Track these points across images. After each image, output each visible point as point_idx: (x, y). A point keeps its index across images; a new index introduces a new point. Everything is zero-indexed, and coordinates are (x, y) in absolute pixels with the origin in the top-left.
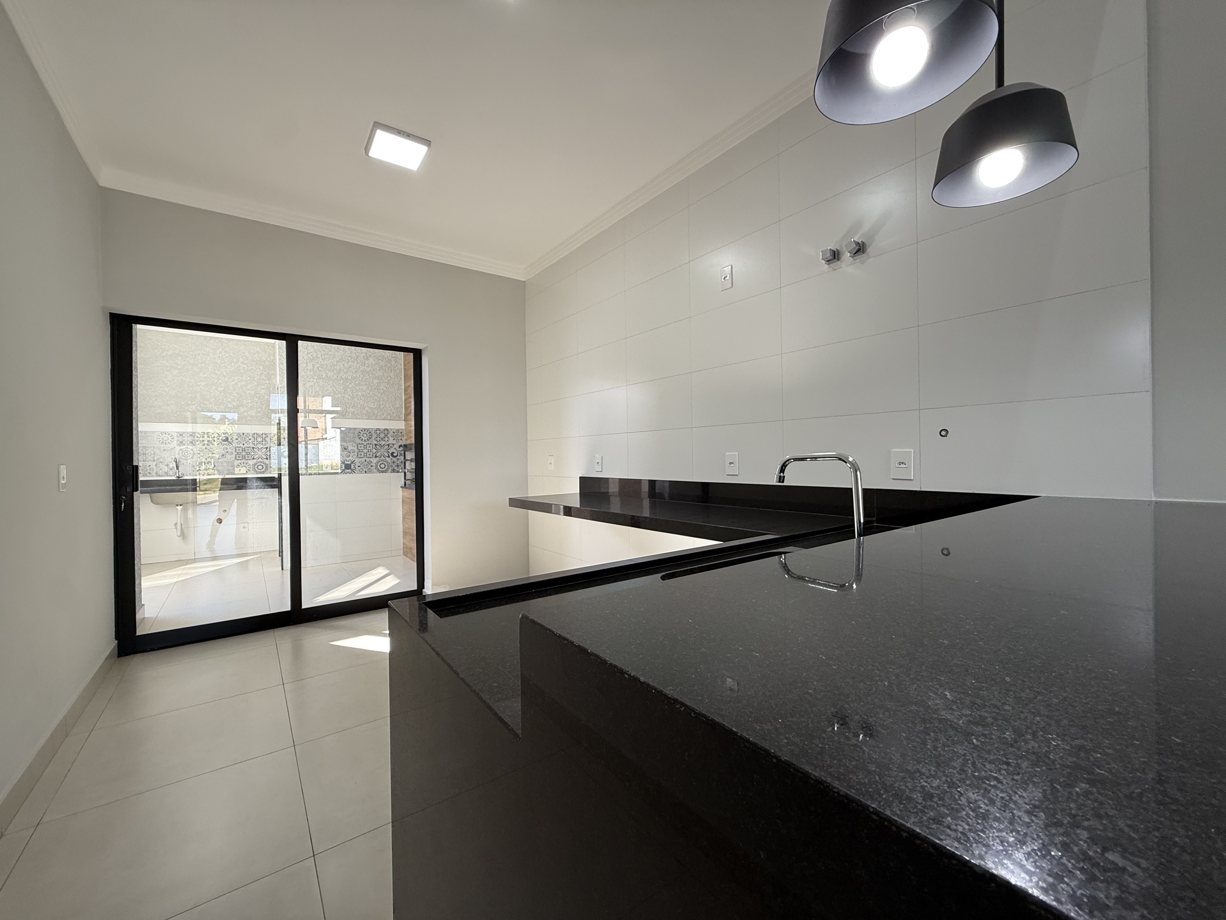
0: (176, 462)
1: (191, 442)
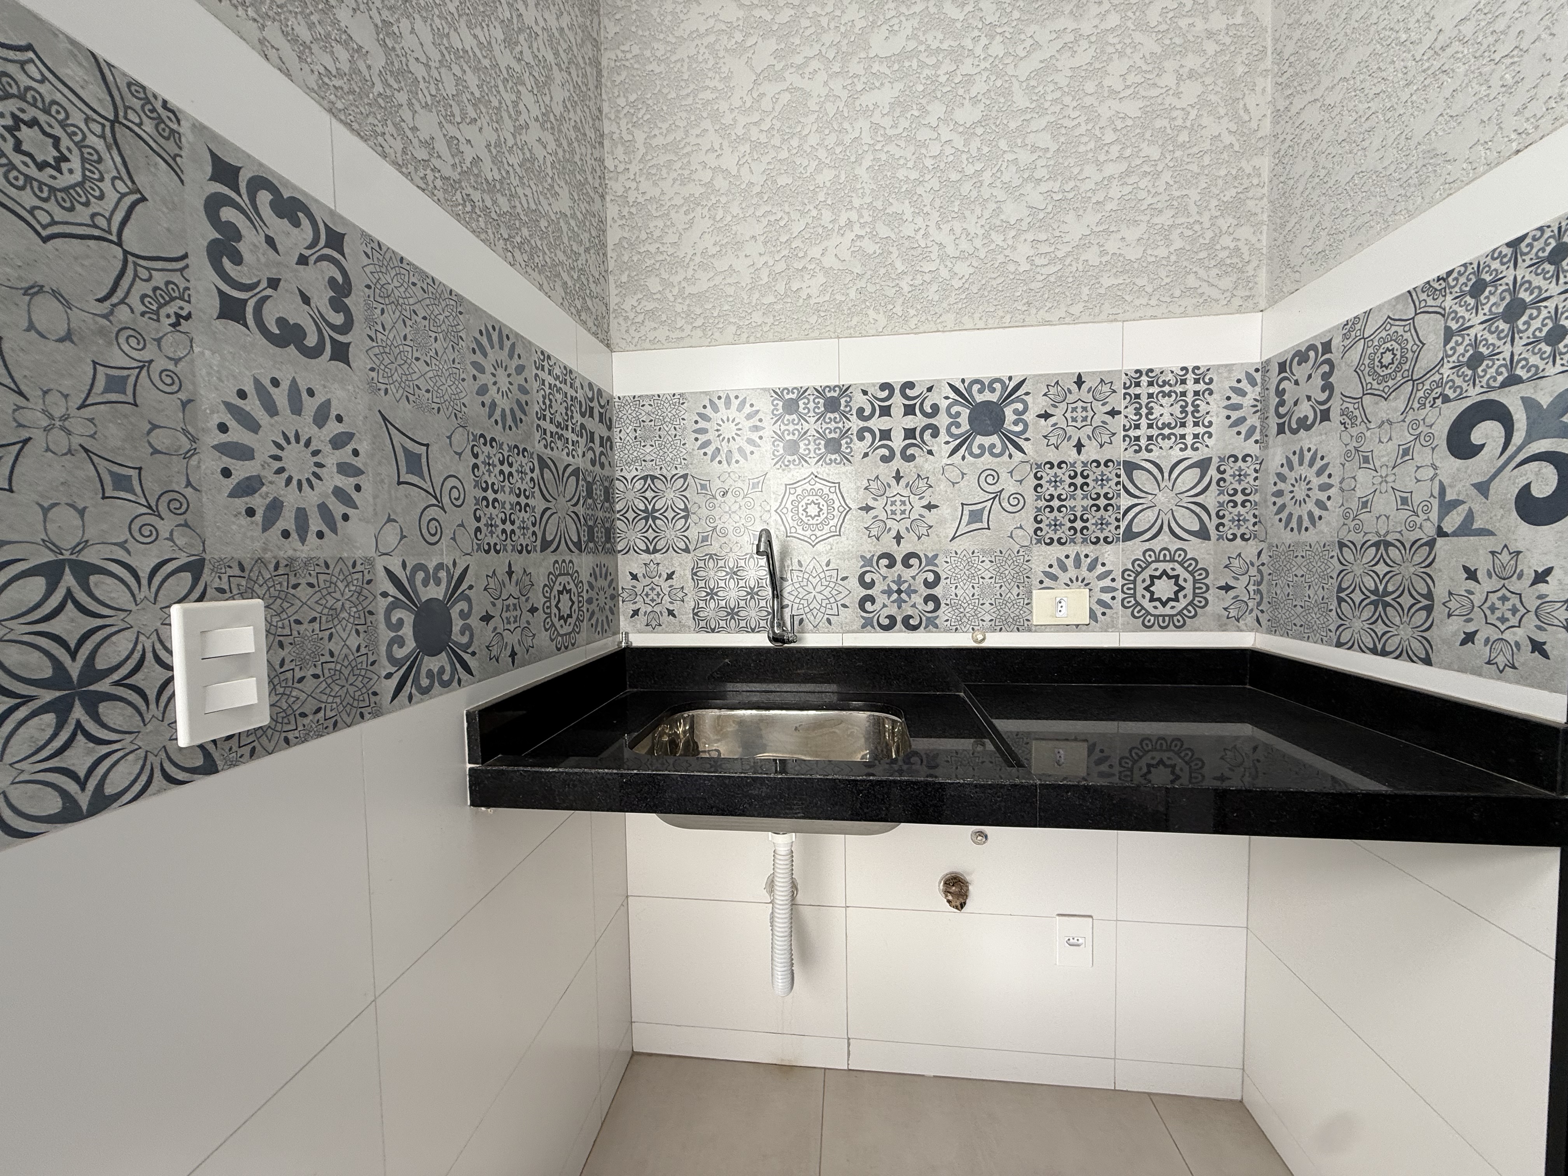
0: (769, 555)
1: (833, 446)
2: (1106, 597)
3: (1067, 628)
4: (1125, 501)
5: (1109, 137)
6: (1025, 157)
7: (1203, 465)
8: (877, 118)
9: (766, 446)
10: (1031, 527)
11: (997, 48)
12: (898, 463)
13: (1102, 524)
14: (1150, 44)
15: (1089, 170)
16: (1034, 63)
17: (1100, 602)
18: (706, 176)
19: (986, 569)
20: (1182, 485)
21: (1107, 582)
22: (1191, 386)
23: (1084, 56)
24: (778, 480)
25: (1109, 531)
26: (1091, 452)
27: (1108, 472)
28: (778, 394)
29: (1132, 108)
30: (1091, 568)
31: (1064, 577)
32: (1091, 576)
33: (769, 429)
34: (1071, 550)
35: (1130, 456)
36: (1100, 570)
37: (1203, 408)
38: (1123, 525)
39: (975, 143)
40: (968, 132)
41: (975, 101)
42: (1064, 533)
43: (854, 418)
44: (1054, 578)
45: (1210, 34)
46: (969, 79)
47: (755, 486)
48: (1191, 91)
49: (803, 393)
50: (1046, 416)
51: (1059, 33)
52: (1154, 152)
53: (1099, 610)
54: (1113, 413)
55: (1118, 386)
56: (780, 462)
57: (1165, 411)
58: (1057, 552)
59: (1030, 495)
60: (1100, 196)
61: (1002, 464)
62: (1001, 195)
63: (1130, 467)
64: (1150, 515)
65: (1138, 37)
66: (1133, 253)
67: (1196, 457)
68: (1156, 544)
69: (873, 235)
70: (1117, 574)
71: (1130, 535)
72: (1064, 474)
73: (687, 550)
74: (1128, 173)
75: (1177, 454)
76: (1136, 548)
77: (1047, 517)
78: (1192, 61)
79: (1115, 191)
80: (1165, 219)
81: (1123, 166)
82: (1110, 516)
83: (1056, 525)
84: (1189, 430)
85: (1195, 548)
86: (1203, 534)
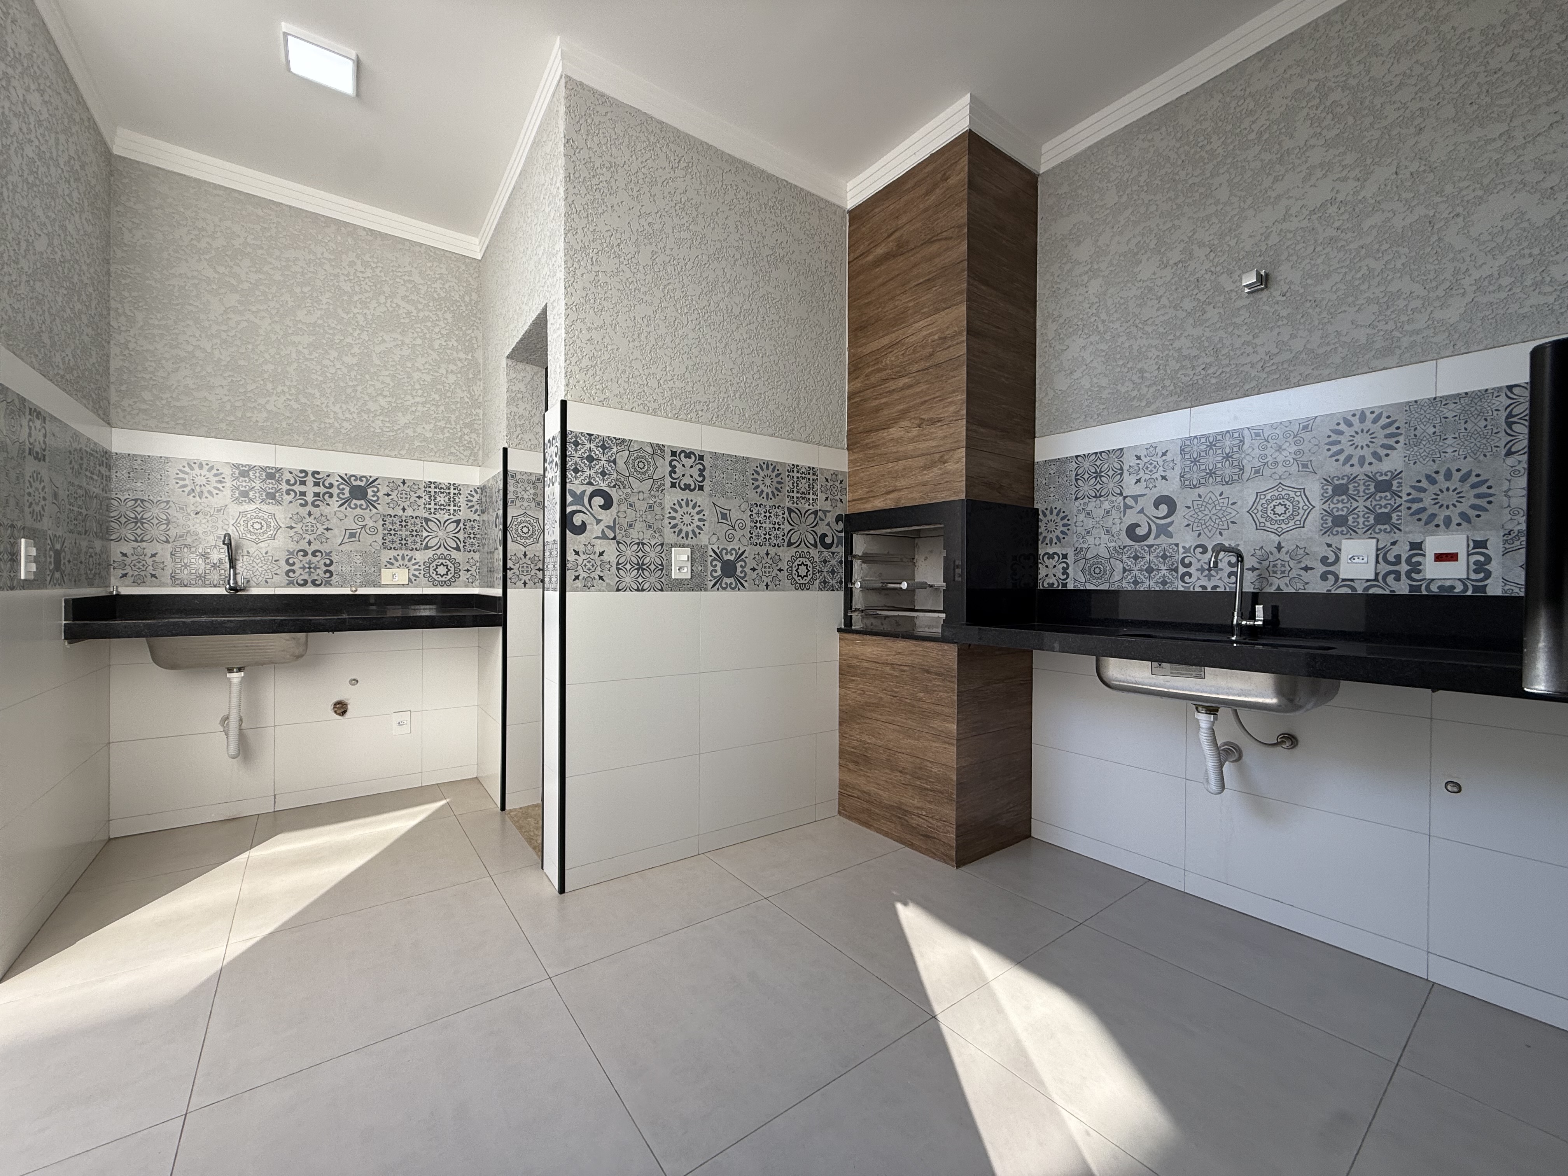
0: (229, 546)
1: (271, 496)
2: (417, 573)
3: (399, 585)
4: (425, 534)
5: (417, 387)
6: (379, 385)
7: (458, 522)
8: (300, 348)
9: (228, 492)
10: (381, 542)
11: (365, 336)
12: (309, 507)
13: (415, 542)
14: (435, 355)
15: (409, 397)
16: (382, 347)
17: (414, 575)
18: (190, 348)
19: (358, 559)
20: (448, 529)
21: (417, 567)
22: (452, 491)
23: (406, 352)
24: (234, 509)
25: (418, 546)
26: (409, 512)
27: (418, 521)
28: (236, 466)
29: (428, 378)
30: (410, 560)
31: (397, 564)
32: (409, 564)
33: (229, 483)
34: (400, 553)
35: (426, 515)
36: (413, 561)
37: (457, 499)
38: (424, 543)
39: (353, 374)
40: (350, 368)
41: (353, 355)
42: (397, 545)
43: (284, 484)
44: (392, 564)
45: (460, 360)
46: (350, 346)
47: (219, 511)
48: (452, 378)
49: (252, 468)
50: (388, 495)
51: (395, 339)
52: (437, 397)
53: (413, 578)
54: (419, 497)
55: (421, 486)
56: (236, 500)
57: (442, 499)
58: (393, 553)
59: (380, 528)
60: (414, 409)
61: (367, 514)
62: (367, 398)
63: (427, 520)
64: (436, 540)
65: (430, 351)
66: (429, 435)
67: (455, 518)
68: (439, 552)
69: (297, 400)
70: (421, 563)
71: (427, 548)
72: (396, 520)
73: (167, 542)
74: (426, 402)
75: (447, 517)
76: (430, 553)
77: (389, 538)
78: (452, 367)
79: (420, 408)
80: (442, 424)
81: (424, 400)
82: (418, 539)
83: (393, 542)
84: (452, 508)
85: (455, 554)
86: (458, 549)
